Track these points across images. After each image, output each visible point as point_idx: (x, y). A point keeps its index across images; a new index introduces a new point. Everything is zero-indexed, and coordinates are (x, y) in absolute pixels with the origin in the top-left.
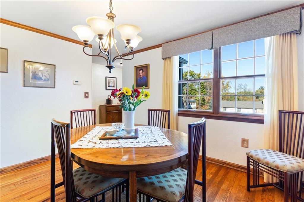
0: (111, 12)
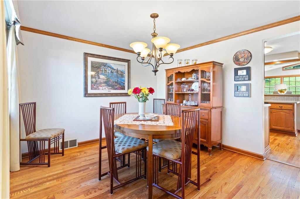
0: (154, 32)
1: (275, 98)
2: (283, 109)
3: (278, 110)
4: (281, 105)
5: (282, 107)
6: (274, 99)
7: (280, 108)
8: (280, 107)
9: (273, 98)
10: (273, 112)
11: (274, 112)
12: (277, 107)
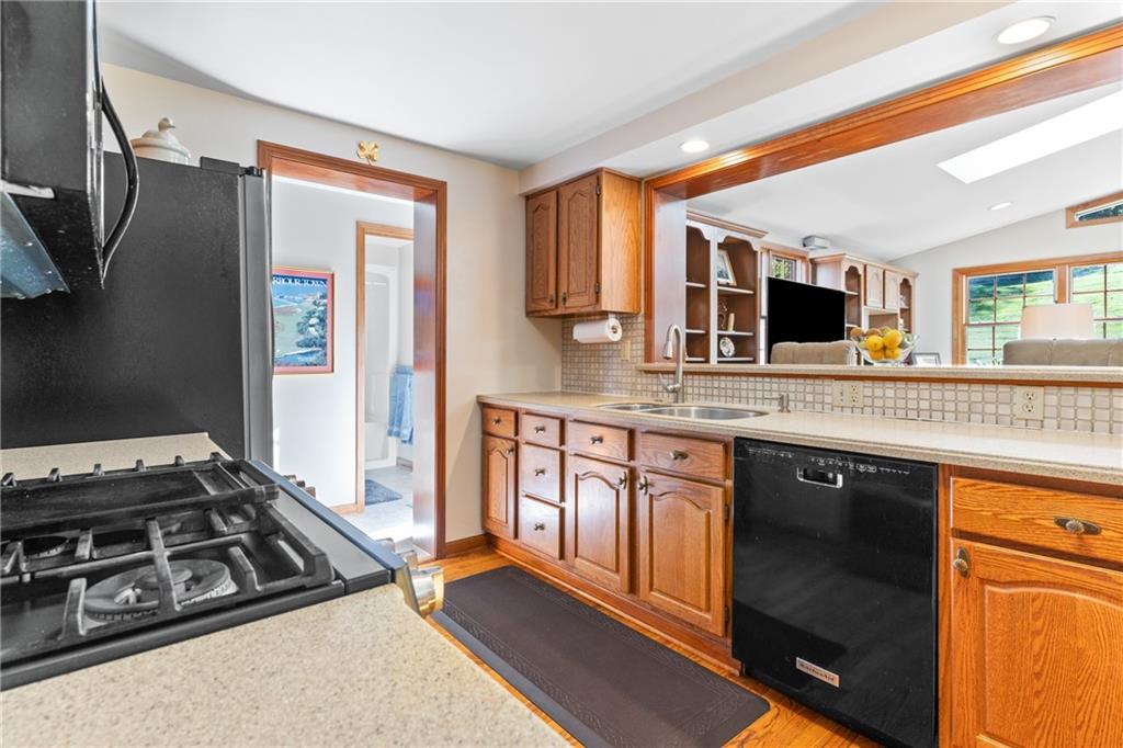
1: (1011, 403)
2: (1100, 554)
3: (1039, 566)
4: (1080, 510)
5: (1091, 530)
6: (1004, 410)
7: (1066, 543)
8: (1061, 523)
9: (990, 408)
10: (984, 581)
11: (993, 573)
12: (1028, 522)
